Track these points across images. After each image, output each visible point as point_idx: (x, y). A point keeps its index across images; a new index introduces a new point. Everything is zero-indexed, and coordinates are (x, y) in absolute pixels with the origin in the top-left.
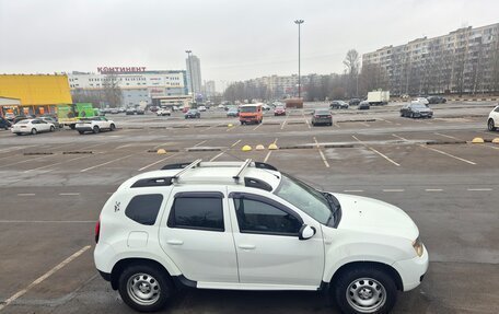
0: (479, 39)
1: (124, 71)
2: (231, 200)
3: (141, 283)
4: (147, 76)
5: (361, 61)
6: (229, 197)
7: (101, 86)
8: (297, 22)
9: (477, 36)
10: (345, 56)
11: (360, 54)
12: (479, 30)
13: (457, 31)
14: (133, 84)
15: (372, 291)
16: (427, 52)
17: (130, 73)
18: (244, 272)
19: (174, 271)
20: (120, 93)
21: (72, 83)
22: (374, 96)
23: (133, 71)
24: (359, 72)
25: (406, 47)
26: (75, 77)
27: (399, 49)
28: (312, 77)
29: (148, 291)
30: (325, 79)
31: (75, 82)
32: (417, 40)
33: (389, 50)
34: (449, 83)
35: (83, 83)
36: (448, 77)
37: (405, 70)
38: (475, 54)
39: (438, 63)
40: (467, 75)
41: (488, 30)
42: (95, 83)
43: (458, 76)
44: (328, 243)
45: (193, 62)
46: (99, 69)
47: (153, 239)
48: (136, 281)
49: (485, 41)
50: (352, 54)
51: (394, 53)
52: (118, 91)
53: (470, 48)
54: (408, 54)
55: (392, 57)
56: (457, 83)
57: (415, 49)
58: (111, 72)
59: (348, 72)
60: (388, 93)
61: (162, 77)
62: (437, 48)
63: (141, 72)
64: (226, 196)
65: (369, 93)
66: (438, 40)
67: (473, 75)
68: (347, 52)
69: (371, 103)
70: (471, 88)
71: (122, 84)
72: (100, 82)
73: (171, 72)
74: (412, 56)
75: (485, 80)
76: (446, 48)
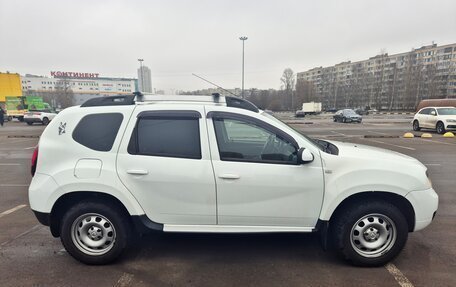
0: (394, 65)
1: (76, 76)
2: (210, 121)
3: (91, 226)
4: (100, 83)
5: (295, 78)
6: (208, 117)
7: (53, 89)
8: (241, 39)
9: (393, 61)
10: (282, 73)
11: (295, 73)
12: (394, 57)
13: (376, 57)
14: (86, 89)
15: (380, 231)
16: (351, 73)
17: (83, 78)
18: (223, 209)
19: (135, 210)
20: (72, 97)
21: (24, 85)
22: (308, 107)
23: (86, 77)
24: (294, 89)
25: (333, 69)
26: (29, 79)
27: (328, 70)
28: (253, 90)
29: (99, 238)
30: (265, 93)
31: (28, 84)
32: (342, 64)
33: (319, 70)
34: (369, 100)
35: (36, 86)
36: (368, 96)
37: (333, 88)
38: (391, 77)
39: (360, 83)
40: (383, 94)
41: (401, 57)
42: (47, 86)
43: (376, 95)
44: (329, 172)
45: (144, 72)
46: (52, 73)
47: (109, 167)
48: (85, 223)
49: (399, 66)
50: (288, 73)
51: (323, 73)
52: (71, 94)
53: (386, 71)
54: (335, 74)
55: (322, 76)
56: (376, 101)
57: (341, 71)
58: (64, 76)
59: (284, 88)
60: (320, 104)
61: (115, 84)
62: (359, 71)
63: (93, 78)
64: (203, 116)
65: (304, 104)
66: (359, 64)
67: (389, 94)
68: (284, 70)
69: (306, 113)
70: (388, 105)
71: (75, 89)
72: (53, 86)
73: (123, 80)
74: (338, 76)
75: (399, 100)
76: (366, 71)
